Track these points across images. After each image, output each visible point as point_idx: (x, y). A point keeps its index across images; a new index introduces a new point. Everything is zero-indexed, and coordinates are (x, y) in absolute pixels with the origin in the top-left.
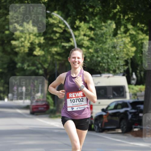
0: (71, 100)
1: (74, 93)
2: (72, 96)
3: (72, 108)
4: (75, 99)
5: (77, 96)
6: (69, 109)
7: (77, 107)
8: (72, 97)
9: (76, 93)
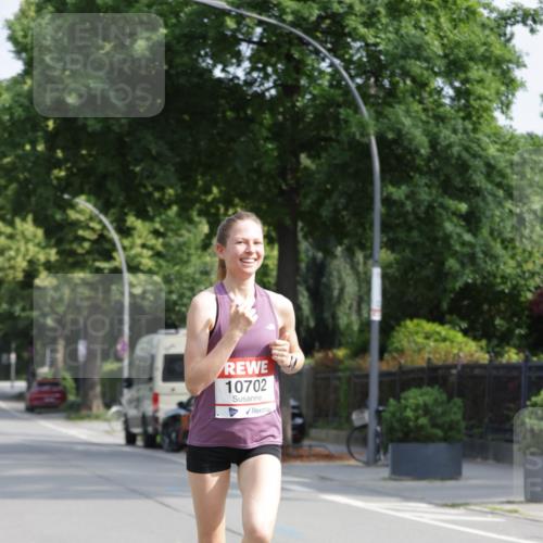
0: (229, 383)
1: (243, 363)
2: (235, 370)
3: (230, 409)
4: (242, 380)
5: (250, 372)
6: (221, 413)
7: (247, 408)
8: (233, 373)
9: (248, 363)
